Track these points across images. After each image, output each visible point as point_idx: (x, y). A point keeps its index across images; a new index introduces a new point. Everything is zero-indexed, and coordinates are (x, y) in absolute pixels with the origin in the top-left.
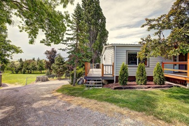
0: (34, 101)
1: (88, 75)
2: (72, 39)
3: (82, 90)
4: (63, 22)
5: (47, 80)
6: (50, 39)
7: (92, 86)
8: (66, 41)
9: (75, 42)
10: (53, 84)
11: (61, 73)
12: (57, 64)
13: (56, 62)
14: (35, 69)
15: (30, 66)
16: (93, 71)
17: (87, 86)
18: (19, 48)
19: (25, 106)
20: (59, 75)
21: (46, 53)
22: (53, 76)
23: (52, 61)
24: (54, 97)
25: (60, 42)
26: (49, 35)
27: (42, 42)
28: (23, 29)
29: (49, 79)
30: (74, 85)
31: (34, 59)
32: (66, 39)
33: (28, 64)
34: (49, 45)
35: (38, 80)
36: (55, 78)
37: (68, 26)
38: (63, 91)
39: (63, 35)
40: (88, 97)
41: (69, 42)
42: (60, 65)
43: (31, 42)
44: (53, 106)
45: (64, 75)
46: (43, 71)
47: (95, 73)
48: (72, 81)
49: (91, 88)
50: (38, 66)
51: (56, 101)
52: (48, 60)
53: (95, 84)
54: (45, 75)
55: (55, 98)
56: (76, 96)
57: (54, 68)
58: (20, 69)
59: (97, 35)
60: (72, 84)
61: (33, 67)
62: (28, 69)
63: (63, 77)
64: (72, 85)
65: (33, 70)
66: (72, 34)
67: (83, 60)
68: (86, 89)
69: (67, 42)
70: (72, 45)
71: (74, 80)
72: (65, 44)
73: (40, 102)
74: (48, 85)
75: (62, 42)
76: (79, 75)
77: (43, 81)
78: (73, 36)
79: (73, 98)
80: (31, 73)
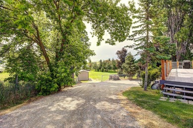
0: (100, 100)
1: (167, 79)
2: (140, 32)
3: (156, 99)
4: (127, 15)
5: (118, 79)
6: (115, 38)
7: (175, 97)
8: (133, 36)
9: (145, 35)
10: (123, 84)
11: (131, 72)
12: (128, 64)
13: (127, 61)
14: (110, 68)
15: (107, 66)
16: (177, 73)
17: (166, 96)
18: (93, 51)
19: (91, 103)
20: (130, 74)
21: (117, 54)
22: (124, 76)
23: (123, 61)
24: (117, 101)
25: (125, 39)
26: (114, 34)
27: (106, 42)
28: (94, 34)
29: (120, 78)
30: (145, 90)
31: (109, 60)
32: (133, 34)
33: (105, 64)
34: (113, 44)
35: (111, 78)
36: (126, 77)
37: (134, 17)
38: (129, 95)
39: (129, 29)
40: (165, 117)
41: (138, 36)
42: (131, 64)
43: (98, 44)
44: (112, 113)
45: (136, 75)
46: (116, 70)
47: (180, 76)
48: (144, 84)
49: (172, 100)
50: (112, 66)
51: (118, 106)
52: (119, 60)
53: (182, 94)
54: (117, 74)
55: (118, 103)
56: (143, 108)
57: (124, 67)
58: (100, 68)
59: (183, 19)
60: (143, 87)
61: (108, 66)
62: (105, 68)
63: (135, 77)
64: (143, 89)
65: (109, 69)
66: (141, 26)
67: (157, 57)
68: (163, 99)
69: (135, 37)
70: (141, 40)
71: (146, 83)
72: (132, 40)
73: (103, 103)
74: (119, 84)
75: (128, 38)
76: (154, 77)
77: (115, 79)
78: (141, 28)
79: (139, 109)
80: (107, 72)
